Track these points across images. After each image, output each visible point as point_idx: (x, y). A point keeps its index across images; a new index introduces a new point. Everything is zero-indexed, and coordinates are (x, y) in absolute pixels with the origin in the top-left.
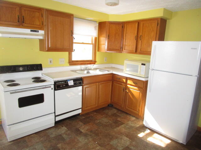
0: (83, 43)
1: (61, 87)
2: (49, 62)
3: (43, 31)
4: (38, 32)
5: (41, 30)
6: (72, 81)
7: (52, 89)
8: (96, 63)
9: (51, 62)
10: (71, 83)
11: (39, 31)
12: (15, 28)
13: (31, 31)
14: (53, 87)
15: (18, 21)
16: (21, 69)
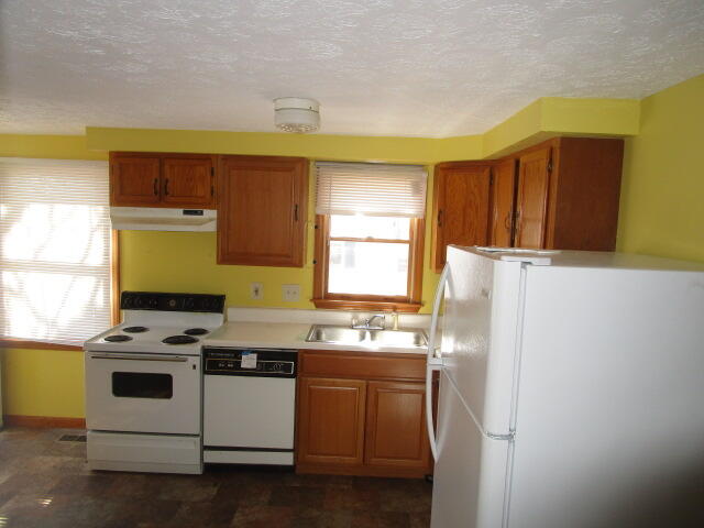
0: (370, 240)
1: (221, 368)
2: (252, 290)
3: (215, 211)
4: (202, 213)
5: (210, 208)
6: (255, 356)
7: (194, 367)
8: (422, 310)
9: (257, 291)
10: (249, 362)
11: (205, 212)
12: (149, 209)
13: (186, 213)
14: (197, 361)
15: (156, 193)
16: (172, 303)
